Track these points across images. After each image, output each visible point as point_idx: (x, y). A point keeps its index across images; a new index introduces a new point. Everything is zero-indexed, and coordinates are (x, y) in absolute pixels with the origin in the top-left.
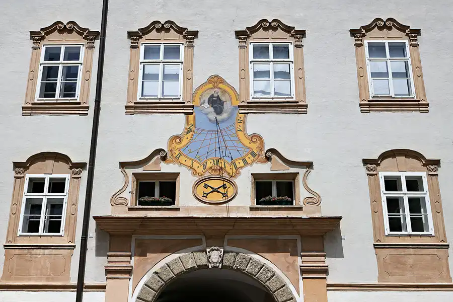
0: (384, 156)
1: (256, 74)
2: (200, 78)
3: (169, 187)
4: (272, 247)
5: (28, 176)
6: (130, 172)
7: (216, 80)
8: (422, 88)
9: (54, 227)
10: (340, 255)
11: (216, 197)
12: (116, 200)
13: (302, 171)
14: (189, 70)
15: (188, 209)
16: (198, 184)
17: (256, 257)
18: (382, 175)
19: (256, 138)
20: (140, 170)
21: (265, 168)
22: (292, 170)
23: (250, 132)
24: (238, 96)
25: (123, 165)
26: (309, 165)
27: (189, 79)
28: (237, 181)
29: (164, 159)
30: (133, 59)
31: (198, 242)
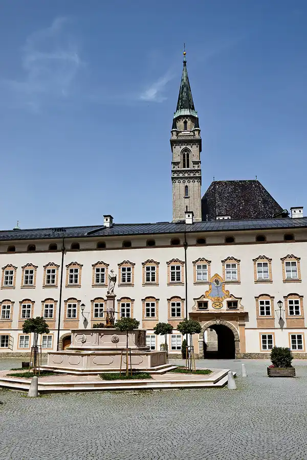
0: (260, 296)
1: (227, 272)
2: (212, 275)
3: (206, 304)
4: (231, 319)
5: (171, 302)
6: (196, 301)
7: (216, 275)
8: (271, 276)
9: (179, 315)
10: (248, 321)
11: (218, 307)
12: (193, 308)
13: (239, 300)
14: (209, 272)
15: (211, 311)
16: (213, 304)
17: (228, 322)
18: (259, 301)
19: (227, 291)
20: (199, 300)
21: (230, 299)
22: (237, 300)
23: (226, 290)
24: (222, 280)
25: (194, 299)
26: (241, 298)
27: (209, 275)
28: (223, 303)
29: (204, 297)
30: (194, 269)
31: (214, 318)
